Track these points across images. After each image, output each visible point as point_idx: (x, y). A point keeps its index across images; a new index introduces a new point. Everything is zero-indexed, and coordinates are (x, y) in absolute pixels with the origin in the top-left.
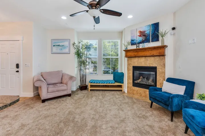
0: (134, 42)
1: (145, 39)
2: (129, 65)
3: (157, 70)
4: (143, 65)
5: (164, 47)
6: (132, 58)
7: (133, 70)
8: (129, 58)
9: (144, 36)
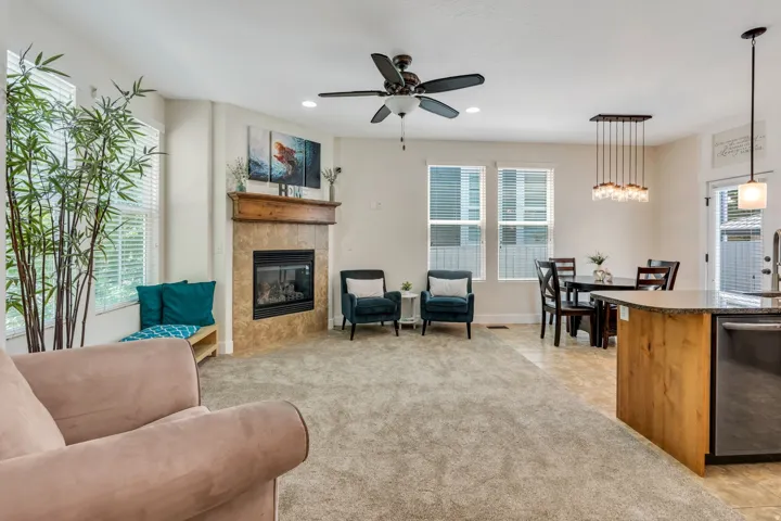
0: (262, 171)
1: (293, 174)
2: (242, 248)
3: (316, 257)
4: (286, 245)
5: (331, 205)
6: (251, 225)
7: (254, 264)
8: (239, 224)
9: (291, 163)
